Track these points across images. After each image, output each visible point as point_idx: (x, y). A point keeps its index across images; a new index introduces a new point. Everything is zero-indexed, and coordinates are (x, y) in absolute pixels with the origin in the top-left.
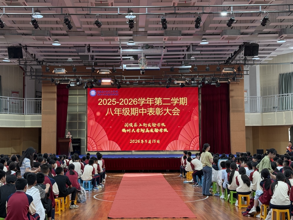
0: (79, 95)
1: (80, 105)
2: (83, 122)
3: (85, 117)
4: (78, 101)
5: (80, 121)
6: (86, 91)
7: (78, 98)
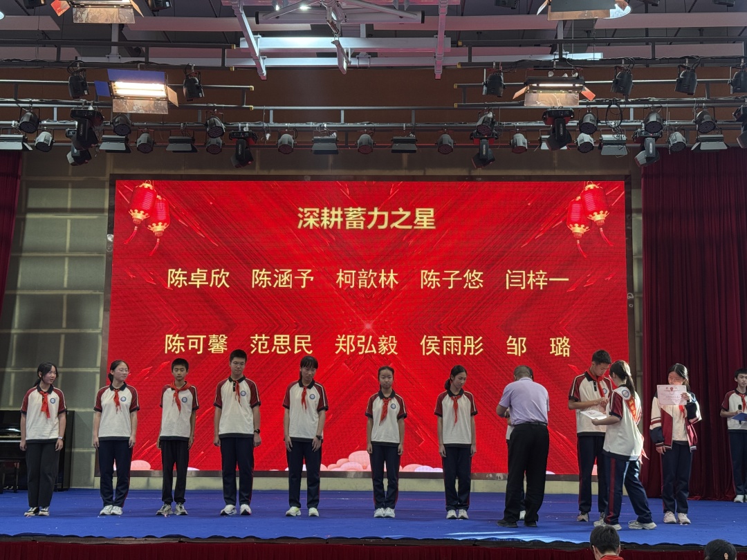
0: (74, 211)
1: (79, 256)
2: (90, 334)
3: (99, 310)
4: (71, 236)
5: (75, 328)
6: (107, 191)
7: (71, 224)
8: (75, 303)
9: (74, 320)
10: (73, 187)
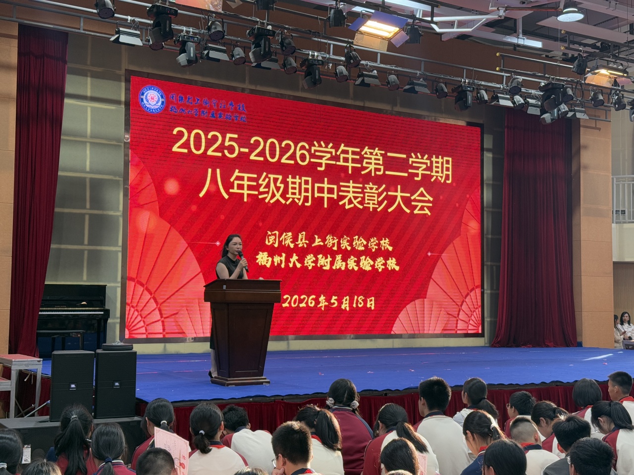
0: (94, 99)
1: (100, 142)
2: (111, 216)
3: (119, 194)
4: (91, 123)
5: (98, 210)
6: (123, 84)
7: (92, 111)
8: (97, 186)
9: (97, 202)
10: (92, 77)
